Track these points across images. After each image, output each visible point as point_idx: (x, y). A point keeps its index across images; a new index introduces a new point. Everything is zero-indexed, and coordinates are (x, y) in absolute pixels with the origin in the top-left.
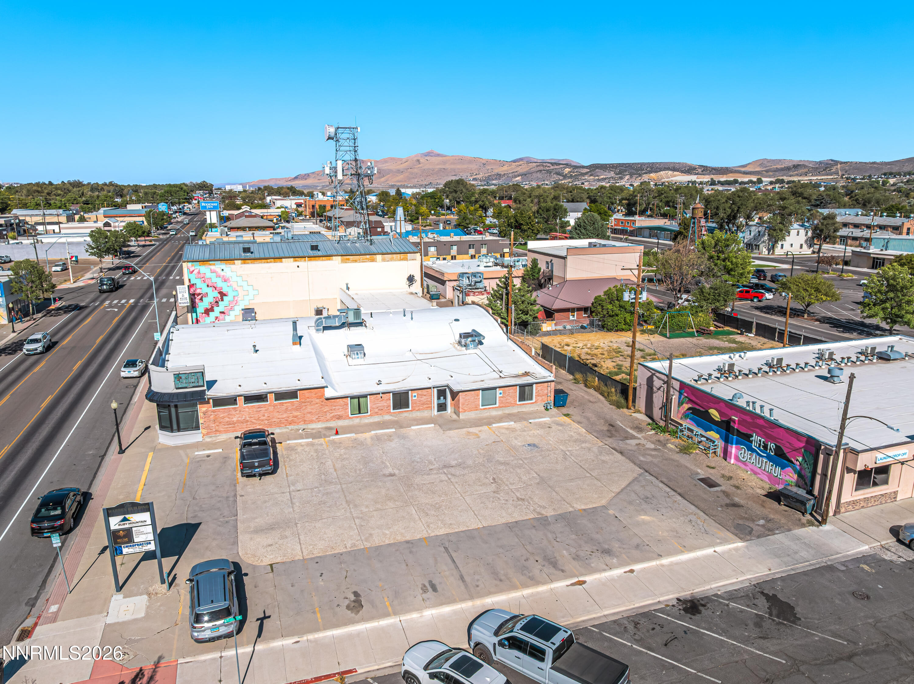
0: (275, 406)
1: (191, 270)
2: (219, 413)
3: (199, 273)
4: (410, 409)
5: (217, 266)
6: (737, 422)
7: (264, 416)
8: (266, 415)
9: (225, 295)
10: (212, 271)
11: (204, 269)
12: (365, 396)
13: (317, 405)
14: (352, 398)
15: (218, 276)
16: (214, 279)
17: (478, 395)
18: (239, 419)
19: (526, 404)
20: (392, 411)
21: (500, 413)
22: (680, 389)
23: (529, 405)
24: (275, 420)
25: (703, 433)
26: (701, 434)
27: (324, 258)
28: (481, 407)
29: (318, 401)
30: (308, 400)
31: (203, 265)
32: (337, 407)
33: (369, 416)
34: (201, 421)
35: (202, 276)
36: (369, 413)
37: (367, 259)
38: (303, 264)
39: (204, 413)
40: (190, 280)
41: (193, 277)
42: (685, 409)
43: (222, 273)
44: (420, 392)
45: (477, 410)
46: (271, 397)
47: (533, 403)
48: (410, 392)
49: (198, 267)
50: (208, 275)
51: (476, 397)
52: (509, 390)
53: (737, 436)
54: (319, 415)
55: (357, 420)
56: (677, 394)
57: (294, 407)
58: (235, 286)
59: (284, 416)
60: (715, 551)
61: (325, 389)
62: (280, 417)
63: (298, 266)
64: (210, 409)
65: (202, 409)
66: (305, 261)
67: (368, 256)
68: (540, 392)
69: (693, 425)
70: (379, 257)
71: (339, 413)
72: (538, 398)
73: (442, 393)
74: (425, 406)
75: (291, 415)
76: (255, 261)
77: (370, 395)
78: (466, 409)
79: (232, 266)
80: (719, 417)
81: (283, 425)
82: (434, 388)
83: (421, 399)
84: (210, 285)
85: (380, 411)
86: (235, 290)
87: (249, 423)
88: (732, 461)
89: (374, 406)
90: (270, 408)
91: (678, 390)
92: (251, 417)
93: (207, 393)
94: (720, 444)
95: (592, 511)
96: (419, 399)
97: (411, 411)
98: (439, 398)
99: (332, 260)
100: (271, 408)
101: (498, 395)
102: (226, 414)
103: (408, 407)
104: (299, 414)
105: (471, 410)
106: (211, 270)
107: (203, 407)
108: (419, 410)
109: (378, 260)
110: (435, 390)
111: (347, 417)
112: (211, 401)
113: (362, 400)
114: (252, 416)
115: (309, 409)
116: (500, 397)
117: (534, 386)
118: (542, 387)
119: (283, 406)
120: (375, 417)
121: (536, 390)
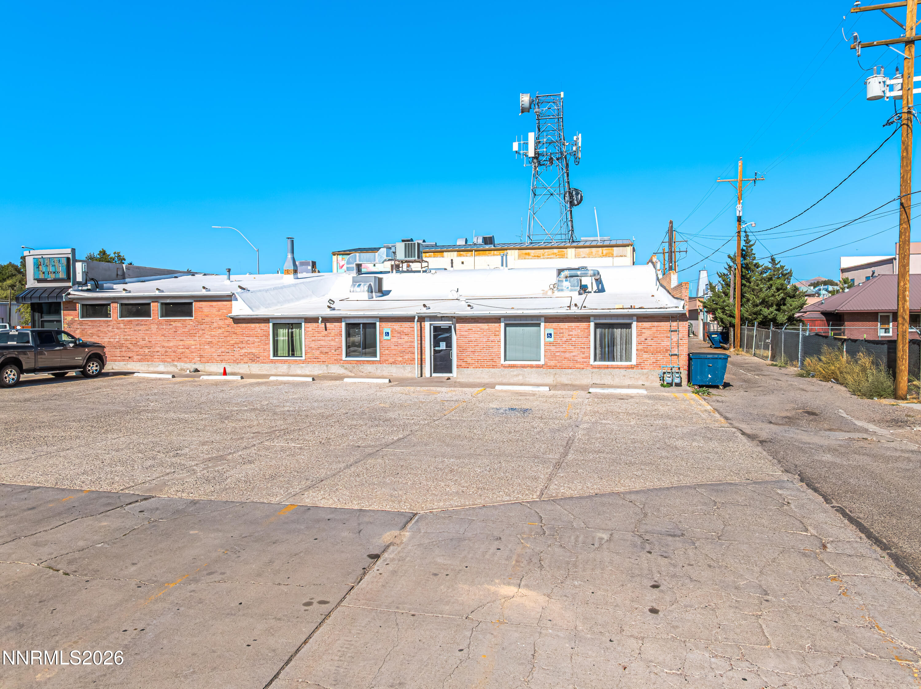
0: (160, 325)
1: (341, 265)
4: (378, 359)
7: (144, 340)
8: (147, 339)
12: (298, 323)
13: (220, 331)
14: (277, 324)
17: (497, 333)
18: (112, 340)
19: (614, 367)
20: (344, 358)
21: (548, 380)
23: (621, 371)
24: (159, 349)
27: (495, 252)
28: (503, 362)
29: (221, 323)
30: (207, 319)
32: (251, 339)
33: (304, 362)
36: (303, 358)
37: (554, 254)
38: (469, 259)
39: (69, 325)
44: (397, 326)
45: (494, 367)
46: (155, 307)
47: (632, 367)
48: (378, 324)
51: (492, 338)
52: (570, 329)
54: (223, 350)
55: (282, 367)
57: (186, 330)
59: (171, 344)
61: (234, 302)
62: (166, 344)
63: (463, 263)
64: (77, 319)
65: (67, 317)
66: (472, 255)
68: (649, 342)
71: (254, 351)
72: (645, 356)
73: (441, 334)
74: (406, 357)
75: (181, 343)
77: (306, 320)
78: (469, 360)
82: (422, 319)
83: (400, 341)
85: (322, 356)
87: (124, 349)
89: (313, 345)
90: (152, 326)
93: (70, 290)
96: (395, 340)
97: (379, 362)
98: (436, 343)
100: (154, 327)
101: (543, 339)
102: (96, 330)
103: (375, 356)
104: (193, 342)
105: (480, 365)
107: (69, 315)
108: (394, 363)
110: (427, 325)
111: (267, 360)
112: (79, 306)
113: (295, 330)
114: (129, 337)
115: (208, 337)
116: (546, 344)
117: (634, 324)
118: (654, 329)
119: (171, 326)
120: (315, 366)
121: (639, 335)
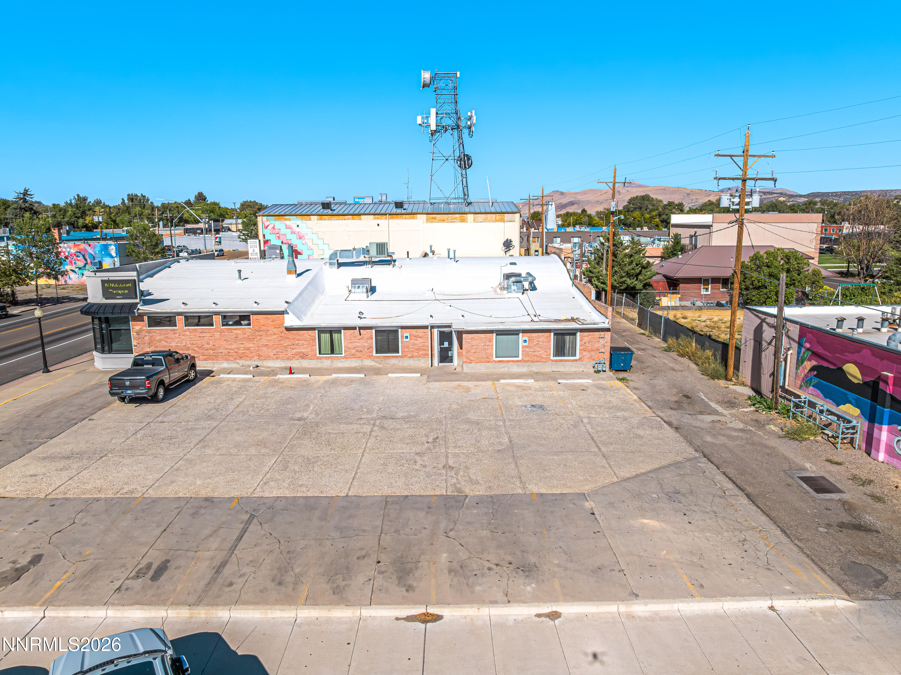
0: (222, 331)
1: (266, 225)
2: (155, 334)
3: (274, 228)
4: (400, 354)
5: (292, 222)
6: (891, 382)
7: (208, 344)
8: (211, 343)
9: (300, 254)
10: (287, 227)
11: (279, 224)
12: (338, 330)
13: (275, 337)
14: (322, 331)
15: (293, 232)
16: (289, 236)
17: (490, 341)
18: (179, 344)
19: (565, 361)
20: (374, 354)
21: (524, 369)
22: (800, 337)
23: (570, 363)
24: (222, 350)
25: (834, 409)
26: (828, 410)
27: (407, 216)
28: (494, 359)
29: (275, 330)
30: (263, 328)
31: (278, 219)
32: (301, 342)
33: (344, 358)
34: (134, 343)
35: (277, 231)
36: (343, 355)
37: (456, 218)
38: (384, 222)
39: (138, 333)
40: (264, 236)
41: (267, 232)
42: (806, 371)
43: (297, 230)
44: (413, 332)
45: (488, 362)
46: (218, 320)
47: (576, 360)
48: (400, 330)
49: (274, 222)
50: (283, 231)
51: (488, 343)
52: (538, 337)
53: (891, 407)
54: (278, 350)
55: (326, 362)
56: (795, 345)
57: (246, 336)
58: (310, 244)
59: (233, 347)
60: (772, 608)
61: (285, 316)
62: (229, 347)
63: (378, 225)
64: (145, 328)
65: (135, 327)
66: (387, 218)
67: (457, 216)
68: (587, 345)
69: (817, 396)
70: (470, 217)
71: (303, 351)
72: (585, 353)
73: (445, 336)
74: (421, 353)
75: (242, 346)
76: (333, 217)
77: (346, 328)
78: (472, 358)
79: (308, 222)
80: (860, 376)
81: (232, 359)
82: (433, 327)
83: (415, 342)
84: (284, 242)
85: (358, 354)
86: (310, 249)
88: (882, 456)
89: (350, 345)
90: (215, 334)
91: (797, 339)
92: (193, 344)
93: (139, 306)
94: (862, 424)
95: (554, 498)
96: (412, 341)
97: (401, 357)
98: (441, 343)
99: (416, 219)
100: (217, 335)
101: (521, 344)
102: (163, 337)
103: (398, 352)
104: (252, 345)
105: (479, 361)
106: (286, 225)
107: (136, 325)
108: (412, 357)
109: (469, 220)
110: (436, 331)
111: (314, 357)
112: (146, 318)
113: (335, 336)
114: (194, 342)
115: (264, 341)
116: (523, 347)
117: (578, 334)
118: (590, 337)
119: (232, 333)
120: (352, 361)
121: (581, 340)
